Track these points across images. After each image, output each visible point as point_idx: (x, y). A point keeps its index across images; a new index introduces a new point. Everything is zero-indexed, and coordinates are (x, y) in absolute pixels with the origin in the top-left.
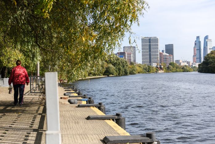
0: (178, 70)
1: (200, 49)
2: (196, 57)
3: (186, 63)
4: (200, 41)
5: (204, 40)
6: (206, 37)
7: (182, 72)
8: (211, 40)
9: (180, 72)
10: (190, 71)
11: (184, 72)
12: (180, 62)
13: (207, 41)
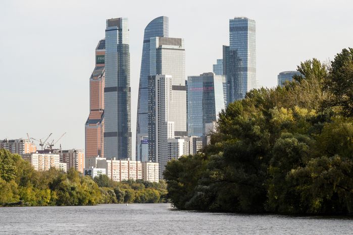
0: (29, 192)
1: (122, 89)
2: (101, 128)
3: (57, 157)
4: (127, 47)
5: (146, 41)
6: (156, 28)
7: (49, 204)
8: (178, 42)
9: (39, 204)
10: (90, 203)
11: (59, 203)
12: (27, 150)
13: (160, 49)
